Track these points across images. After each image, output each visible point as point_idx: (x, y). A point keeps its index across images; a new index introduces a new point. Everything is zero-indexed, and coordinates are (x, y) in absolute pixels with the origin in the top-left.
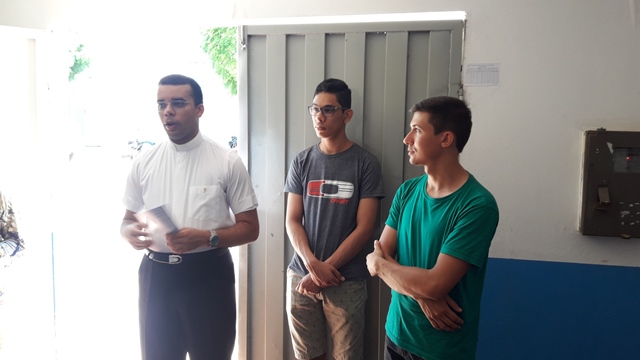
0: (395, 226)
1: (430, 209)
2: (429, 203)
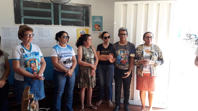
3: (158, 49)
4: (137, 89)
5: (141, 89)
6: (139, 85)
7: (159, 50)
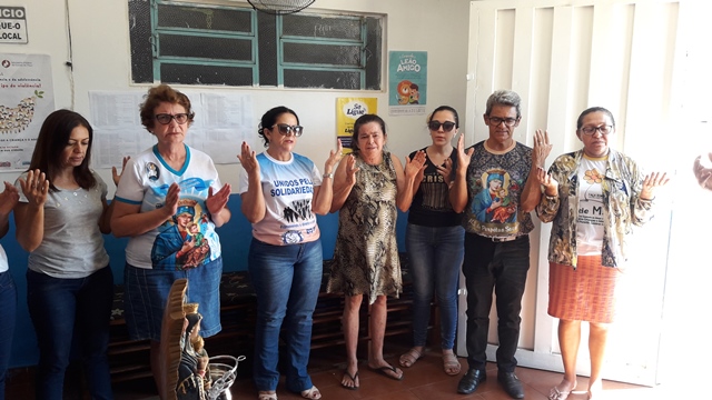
3: (631, 169)
7: (635, 172)
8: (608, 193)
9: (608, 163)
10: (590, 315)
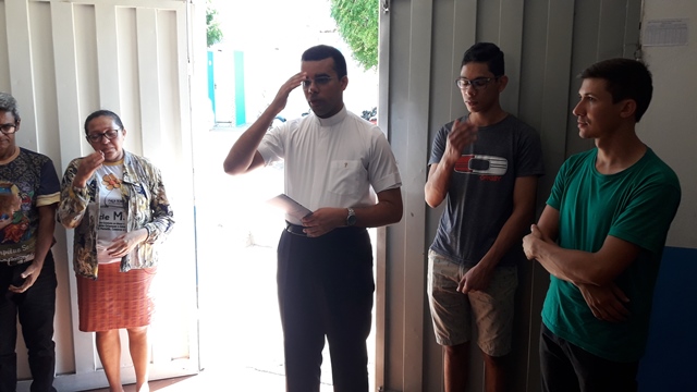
0: (557, 206)
1: (598, 188)
2: (598, 180)
3: (148, 172)
4: (83, 328)
5: (99, 324)
6: (87, 311)
7: (152, 176)
8: (128, 198)
9: (124, 167)
10: (123, 321)
